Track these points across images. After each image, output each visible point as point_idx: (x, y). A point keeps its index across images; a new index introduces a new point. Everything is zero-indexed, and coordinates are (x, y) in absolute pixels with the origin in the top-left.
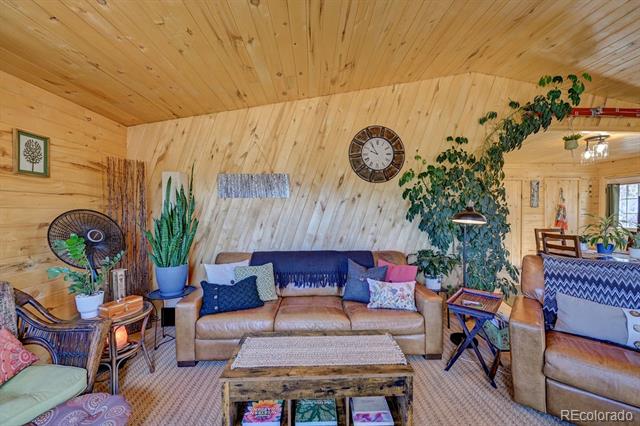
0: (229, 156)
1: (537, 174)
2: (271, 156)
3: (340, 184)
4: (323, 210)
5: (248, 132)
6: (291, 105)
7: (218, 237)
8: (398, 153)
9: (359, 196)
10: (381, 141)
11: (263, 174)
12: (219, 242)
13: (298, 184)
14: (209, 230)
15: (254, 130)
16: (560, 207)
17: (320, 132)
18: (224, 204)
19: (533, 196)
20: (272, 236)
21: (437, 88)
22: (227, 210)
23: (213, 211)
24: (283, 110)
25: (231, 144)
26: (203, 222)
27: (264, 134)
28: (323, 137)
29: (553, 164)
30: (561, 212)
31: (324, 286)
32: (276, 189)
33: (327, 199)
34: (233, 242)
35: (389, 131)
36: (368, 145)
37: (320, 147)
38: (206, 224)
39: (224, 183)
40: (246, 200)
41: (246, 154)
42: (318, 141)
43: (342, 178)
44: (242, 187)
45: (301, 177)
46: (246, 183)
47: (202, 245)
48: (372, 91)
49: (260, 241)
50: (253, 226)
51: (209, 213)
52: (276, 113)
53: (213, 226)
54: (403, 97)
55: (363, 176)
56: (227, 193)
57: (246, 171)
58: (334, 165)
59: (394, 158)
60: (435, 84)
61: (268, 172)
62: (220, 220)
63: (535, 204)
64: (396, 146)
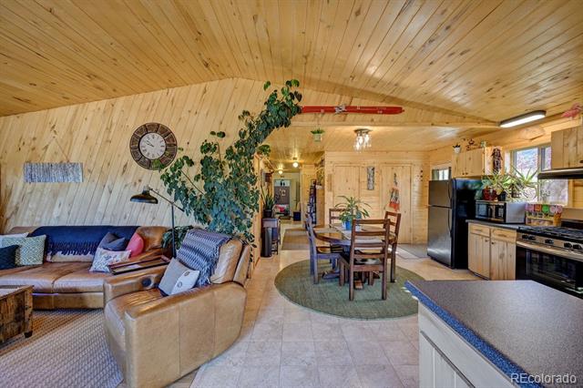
0: (33, 149)
1: (372, 161)
2: (67, 149)
3: (124, 171)
4: (111, 192)
5: (48, 129)
6: (83, 106)
7: (24, 214)
8: (170, 145)
9: (140, 181)
10: (156, 135)
11: (61, 162)
12: (26, 218)
13: (89, 171)
14: (17, 209)
15: (53, 127)
16: (393, 189)
17: (107, 129)
18: (29, 187)
19: (369, 180)
20: (69, 214)
21: (205, 92)
22: (31, 193)
23: (21, 193)
24: (77, 111)
25: (34, 139)
26: (12, 202)
27: (62, 130)
28: (110, 132)
29: (387, 152)
30: (394, 195)
31: (85, 254)
32: (71, 176)
33: (113, 184)
34: (37, 219)
35: (163, 127)
36: (145, 138)
37: (107, 141)
38: (14, 204)
39: (29, 170)
40: (48, 184)
41: (46, 147)
42: (106, 135)
43: (126, 166)
44: (44, 174)
45: (92, 165)
46: (48, 170)
47: (12, 220)
48: (150, 94)
49: (58, 217)
50: (53, 206)
51: (18, 194)
52: (71, 113)
53: (20, 206)
54: (175, 99)
55: (142, 164)
56: (31, 178)
57: (47, 160)
58: (119, 156)
59: (166, 149)
60: (202, 89)
61: (65, 162)
62: (26, 202)
63: (371, 187)
64: (168, 140)
